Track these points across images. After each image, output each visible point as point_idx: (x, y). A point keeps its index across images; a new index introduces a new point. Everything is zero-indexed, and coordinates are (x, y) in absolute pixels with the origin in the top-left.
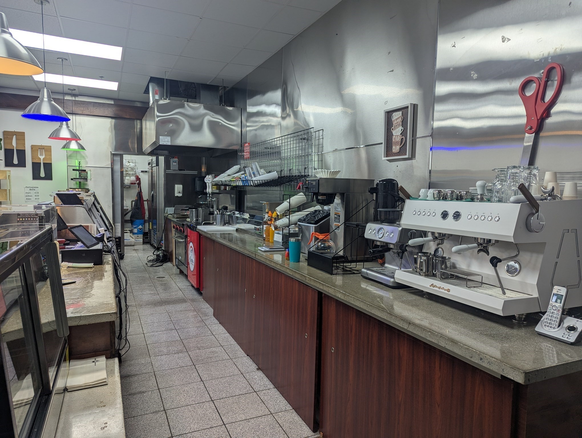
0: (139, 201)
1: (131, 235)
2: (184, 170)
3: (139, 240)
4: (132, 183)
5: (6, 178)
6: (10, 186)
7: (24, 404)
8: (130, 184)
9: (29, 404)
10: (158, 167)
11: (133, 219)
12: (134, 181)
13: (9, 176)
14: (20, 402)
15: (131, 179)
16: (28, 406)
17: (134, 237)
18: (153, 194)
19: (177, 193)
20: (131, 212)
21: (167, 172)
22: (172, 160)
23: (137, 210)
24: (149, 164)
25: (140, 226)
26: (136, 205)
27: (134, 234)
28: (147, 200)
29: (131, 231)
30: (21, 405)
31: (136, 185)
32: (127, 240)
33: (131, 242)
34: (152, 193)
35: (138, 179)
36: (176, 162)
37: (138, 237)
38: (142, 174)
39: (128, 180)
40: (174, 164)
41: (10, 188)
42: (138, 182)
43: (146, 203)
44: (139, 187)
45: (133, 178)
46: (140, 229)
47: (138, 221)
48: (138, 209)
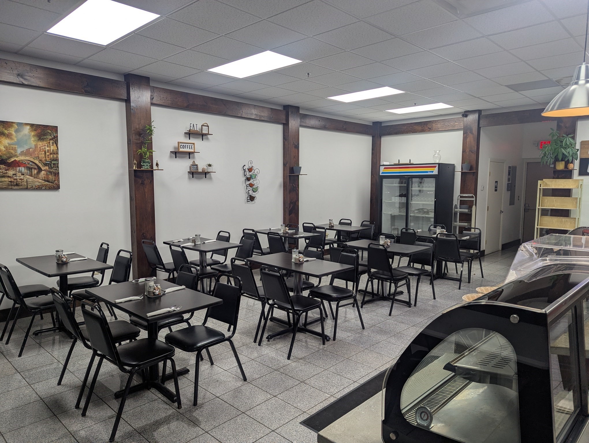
5: (578, 187)
6: (581, 194)
7: (565, 412)
9: (570, 414)
13: (581, 185)
14: (563, 409)
16: (568, 416)
30: (563, 412)
41: (581, 196)
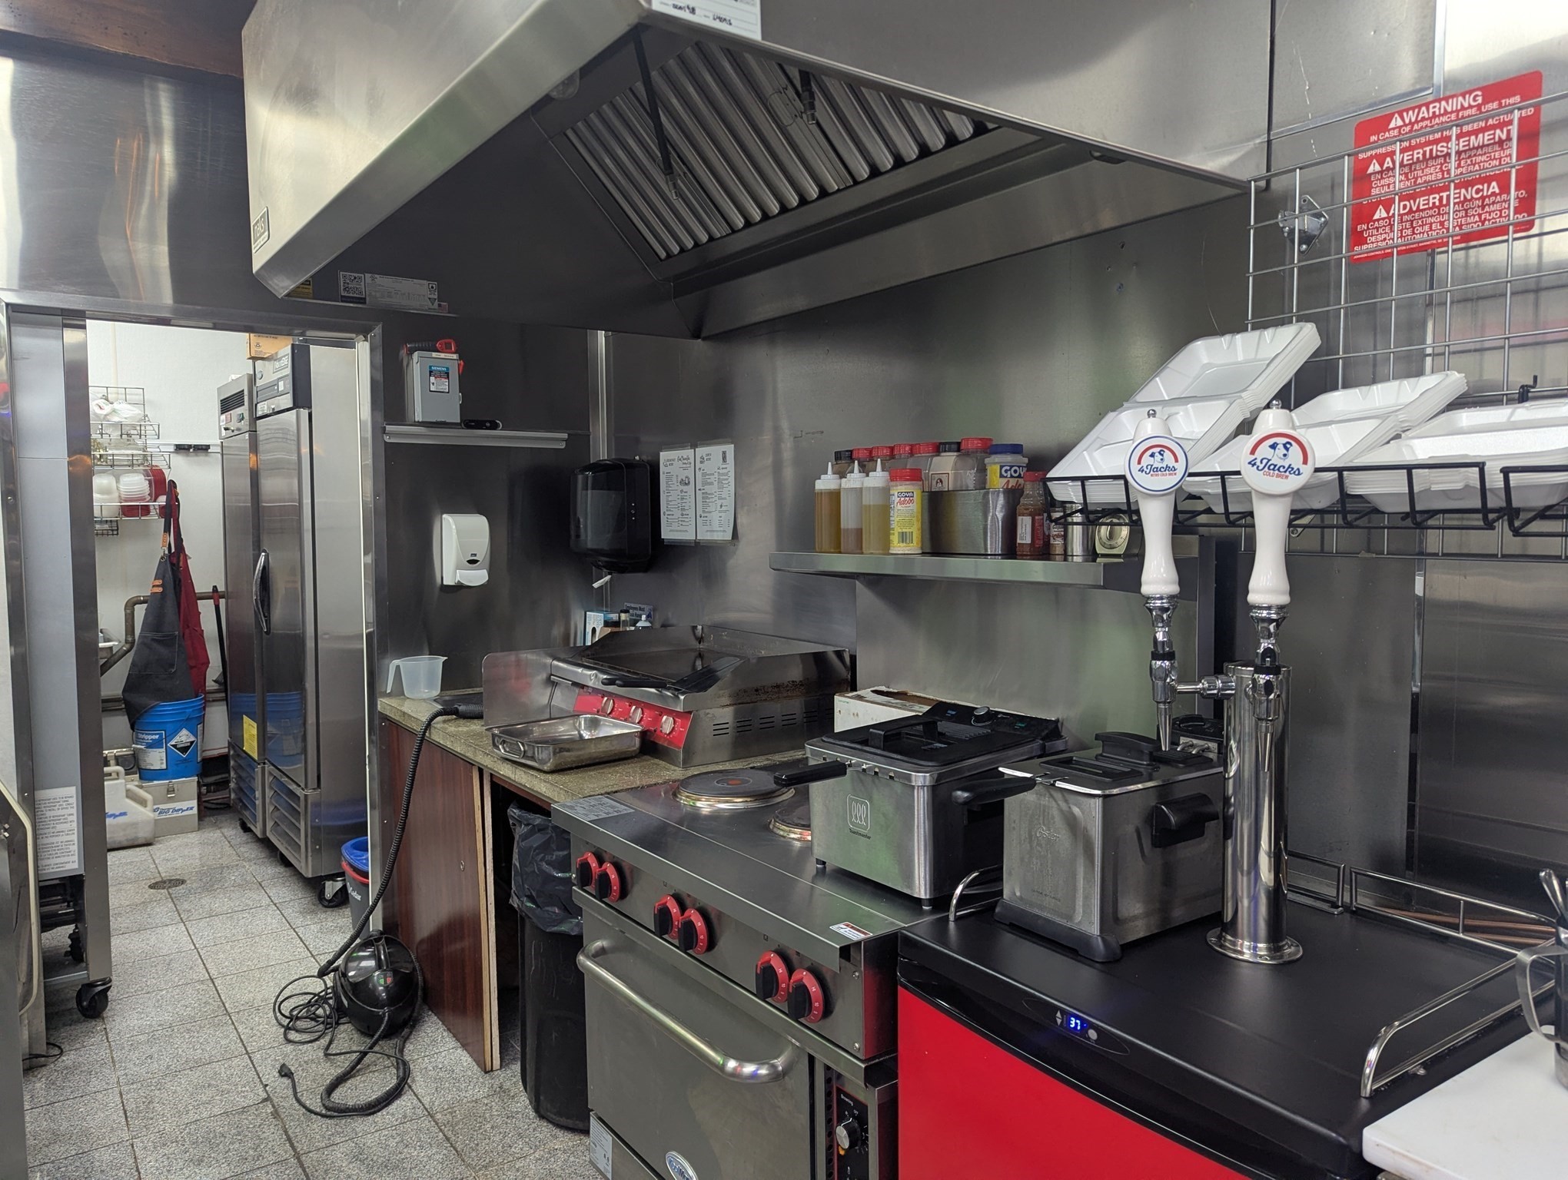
0: (170, 603)
1: (133, 783)
2: (494, 426)
3: (177, 805)
4: (128, 511)
8: (116, 512)
10: (304, 413)
11: (138, 699)
12: (142, 499)
15: (122, 487)
17: (148, 797)
18: (265, 569)
19: (458, 567)
20: (130, 657)
21: (390, 434)
22: (417, 365)
23: (163, 651)
24: (228, 404)
25: (184, 732)
26: (155, 621)
27: (146, 775)
28: (215, 594)
29: (133, 765)
31: (154, 515)
32: (114, 816)
33: (134, 825)
34: (262, 559)
35: (161, 484)
36: (447, 375)
37: (170, 790)
38: (178, 460)
39: (106, 491)
40: (438, 384)
42: (162, 500)
43: (206, 608)
44: (167, 530)
45: (135, 484)
46: (184, 750)
47: (168, 708)
48: (167, 641)
